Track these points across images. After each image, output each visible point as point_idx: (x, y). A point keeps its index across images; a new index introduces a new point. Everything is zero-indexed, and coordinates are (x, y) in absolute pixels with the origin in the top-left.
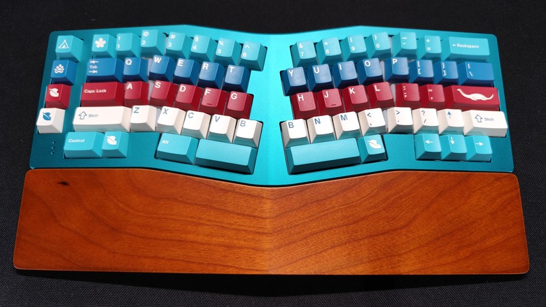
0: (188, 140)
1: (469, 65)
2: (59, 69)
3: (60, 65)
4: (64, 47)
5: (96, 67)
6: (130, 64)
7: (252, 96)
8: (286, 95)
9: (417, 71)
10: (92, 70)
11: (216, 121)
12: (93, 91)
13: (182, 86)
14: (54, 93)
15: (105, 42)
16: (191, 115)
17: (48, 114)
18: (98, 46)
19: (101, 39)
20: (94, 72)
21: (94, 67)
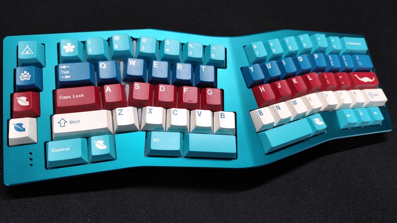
0: (177, 136)
1: (358, 57)
2: (24, 77)
3: (25, 72)
4: (27, 53)
5: (68, 72)
6: (105, 67)
7: (222, 91)
8: (249, 88)
9: (330, 63)
10: (64, 75)
11: (200, 116)
12: (70, 97)
13: (161, 86)
14: (23, 101)
15: (74, 47)
16: (175, 113)
17: (21, 125)
18: (67, 51)
19: (69, 44)
20: (67, 77)
21: (65, 73)
